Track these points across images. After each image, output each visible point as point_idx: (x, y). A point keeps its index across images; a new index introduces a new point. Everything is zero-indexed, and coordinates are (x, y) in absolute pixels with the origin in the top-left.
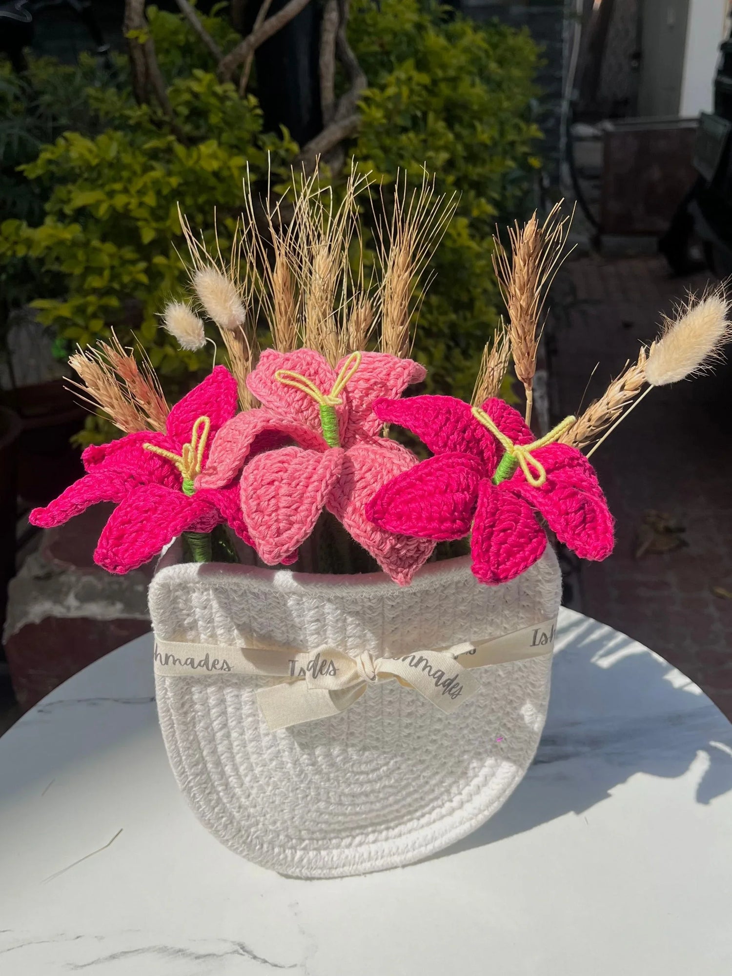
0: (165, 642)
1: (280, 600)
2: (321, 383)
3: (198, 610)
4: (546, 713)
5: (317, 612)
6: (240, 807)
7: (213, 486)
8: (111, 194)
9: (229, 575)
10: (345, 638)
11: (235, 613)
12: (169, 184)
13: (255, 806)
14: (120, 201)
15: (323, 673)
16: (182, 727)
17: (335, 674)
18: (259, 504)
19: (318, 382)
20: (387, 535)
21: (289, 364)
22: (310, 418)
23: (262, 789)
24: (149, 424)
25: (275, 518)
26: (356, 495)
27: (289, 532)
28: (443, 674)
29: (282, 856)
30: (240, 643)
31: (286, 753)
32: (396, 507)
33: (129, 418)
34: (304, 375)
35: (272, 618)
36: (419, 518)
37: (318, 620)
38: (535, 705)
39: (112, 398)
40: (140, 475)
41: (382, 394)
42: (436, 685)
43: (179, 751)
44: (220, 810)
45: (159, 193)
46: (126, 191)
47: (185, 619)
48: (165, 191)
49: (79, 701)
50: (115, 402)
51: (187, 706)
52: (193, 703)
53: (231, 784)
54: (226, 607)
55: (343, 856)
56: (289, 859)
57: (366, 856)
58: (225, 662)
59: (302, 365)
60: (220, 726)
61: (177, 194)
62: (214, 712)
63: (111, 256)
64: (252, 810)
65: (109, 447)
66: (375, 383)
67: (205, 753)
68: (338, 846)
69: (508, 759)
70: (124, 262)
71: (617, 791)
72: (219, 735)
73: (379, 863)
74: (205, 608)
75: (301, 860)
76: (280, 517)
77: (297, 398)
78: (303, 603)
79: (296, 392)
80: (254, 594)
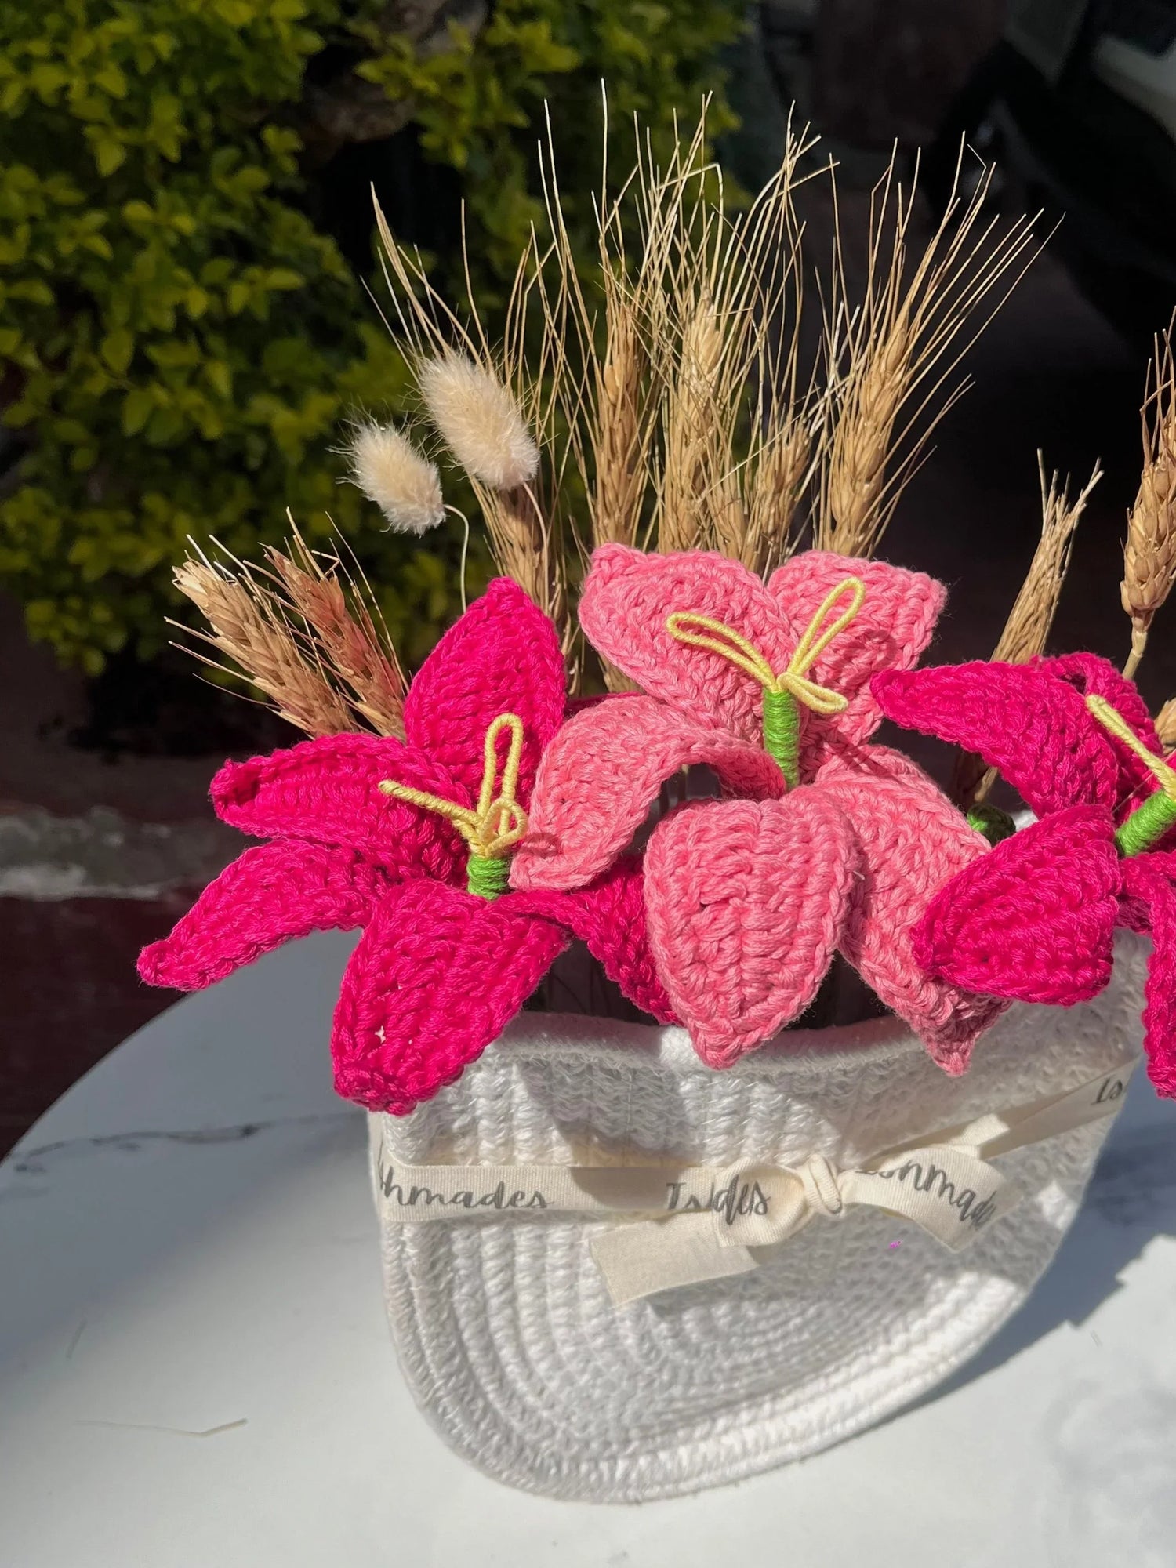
0: (411, 1166)
1: (667, 1083)
2: (756, 634)
3: (482, 1101)
4: (1080, 1197)
5: (740, 1098)
6: (524, 1412)
7: (557, 885)
8: (25, 64)
9: (564, 1042)
10: (779, 1135)
11: (562, 1104)
12: (151, 48)
13: (552, 1406)
14: (47, 79)
15: (744, 1209)
16: (429, 1302)
17: (766, 1211)
18: (697, 949)
19: (749, 633)
20: (945, 989)
21: (687, 595)
22: (738, 714)
23: (569, 1380)
24: (360, 718)
25: (735, 980)
26: (881, 906)
27: (764, 1005)
28: (973, 1195)
29: (593, 1477)
30: (562, 1153)
31: (628, 1323)
32: (974, 935)
33: (316, 704)
34: (722, 620)
35: (638, 1111)
36: (1029, 963)
37: (735, 1112)
38: (1063, 1187)
39: (276, 661)
40: (374, 849)
41: (880, 657)
42: (962, 1218)
43: (420, 1342)
44: (488, 1424)
45: (129, 67)
46: (58, 58)
47: (454, 1120)
48: (145, 65)
49: (97, 1142)
50: (285, 671)
51: (439, 1266)
52: (451, 1256)
53: (511, 1377)
54: (541, 1095)
55: (698, 1458)
56: (606, 1478)
57: (738, 1449)
58: (537, 1195)
59: (714, 594)
60: (500, 1287)
61: (168, 72)
62: (490, 1266)
63: (26, 194)
64: (545, 1414)
65: (269, 766)
66: (868, 635)
67: (466, 1335)
68: (687, 1441)
69: (1001, 1273)
70: (56, 210)
71: (1130, 1275)
72: (495, 1302)
73: (763, 1459)
74: (499, 1096)
75: (626, 1475)
76: (746, 976)
77: (710, 674)
78: (712, 1087)
79: (708, 658)
80: (609, 1072)
